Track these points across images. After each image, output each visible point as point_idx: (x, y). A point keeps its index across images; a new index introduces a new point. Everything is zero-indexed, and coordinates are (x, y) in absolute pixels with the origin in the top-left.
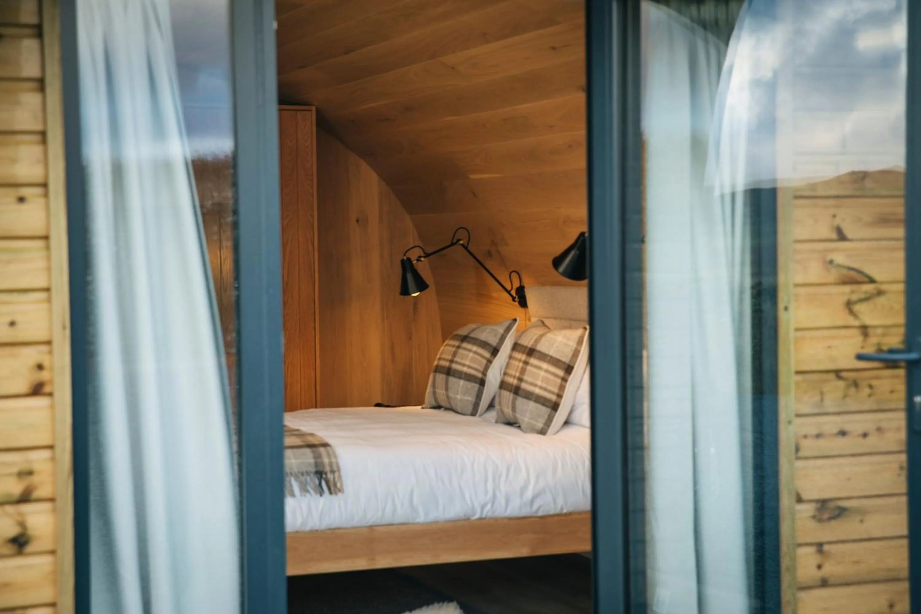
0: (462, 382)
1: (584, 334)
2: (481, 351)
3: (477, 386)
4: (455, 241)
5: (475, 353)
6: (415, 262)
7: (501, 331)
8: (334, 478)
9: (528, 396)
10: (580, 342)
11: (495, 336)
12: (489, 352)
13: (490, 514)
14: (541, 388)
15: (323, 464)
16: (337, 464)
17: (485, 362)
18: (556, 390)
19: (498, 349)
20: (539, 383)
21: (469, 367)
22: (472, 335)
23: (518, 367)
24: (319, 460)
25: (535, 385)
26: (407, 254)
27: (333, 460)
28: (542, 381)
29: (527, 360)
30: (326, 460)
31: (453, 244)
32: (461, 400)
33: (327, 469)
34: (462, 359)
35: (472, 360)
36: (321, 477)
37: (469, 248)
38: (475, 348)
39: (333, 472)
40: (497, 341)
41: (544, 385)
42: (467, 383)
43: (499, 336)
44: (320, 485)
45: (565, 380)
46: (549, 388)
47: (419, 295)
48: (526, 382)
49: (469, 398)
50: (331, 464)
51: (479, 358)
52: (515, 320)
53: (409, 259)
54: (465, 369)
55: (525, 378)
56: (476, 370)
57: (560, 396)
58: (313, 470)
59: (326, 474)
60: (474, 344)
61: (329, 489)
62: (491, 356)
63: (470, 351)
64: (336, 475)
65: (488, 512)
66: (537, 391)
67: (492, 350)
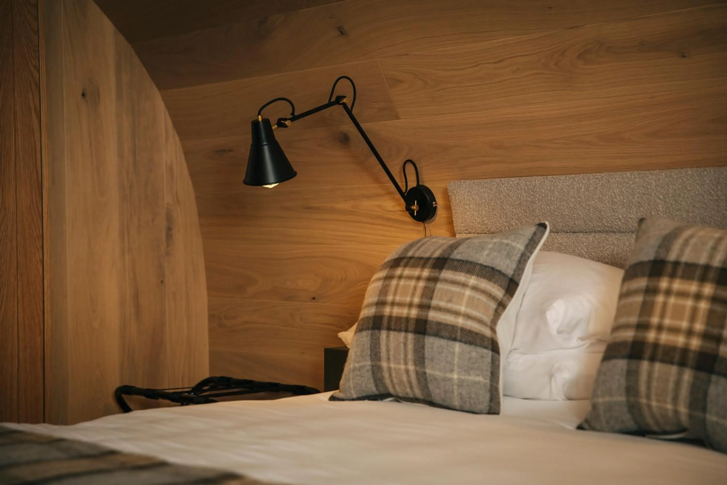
0: (457, 347)
2: (484, 284)
3: (488, 353)
4: (333, 99)
5: (475, 288)
6: (274, 127)
7: (520, 246)
11: (509, 255)
12: (501, 286)
17: (493, 305)
19: (518, 281)
21: (468, 317)
22: (457, 255)
26: (262, 113)
31: (330, 104)
32: (461, 383)
34: (450, 301)
35: (471, 302)
37: (354, 112)
38: (473, 280)
40: (514, 266)
42: (467, 348)
43: (516, 258)
47: (278, 185)
49: (480, 379)
51: (483, 298)
52: (544, 226)
53: (266, 122)
54: (460, 321)
56: (480, 321)
60: (470, 272)
62: (505, 295)
63: (464, 285)
67: (505, 283)
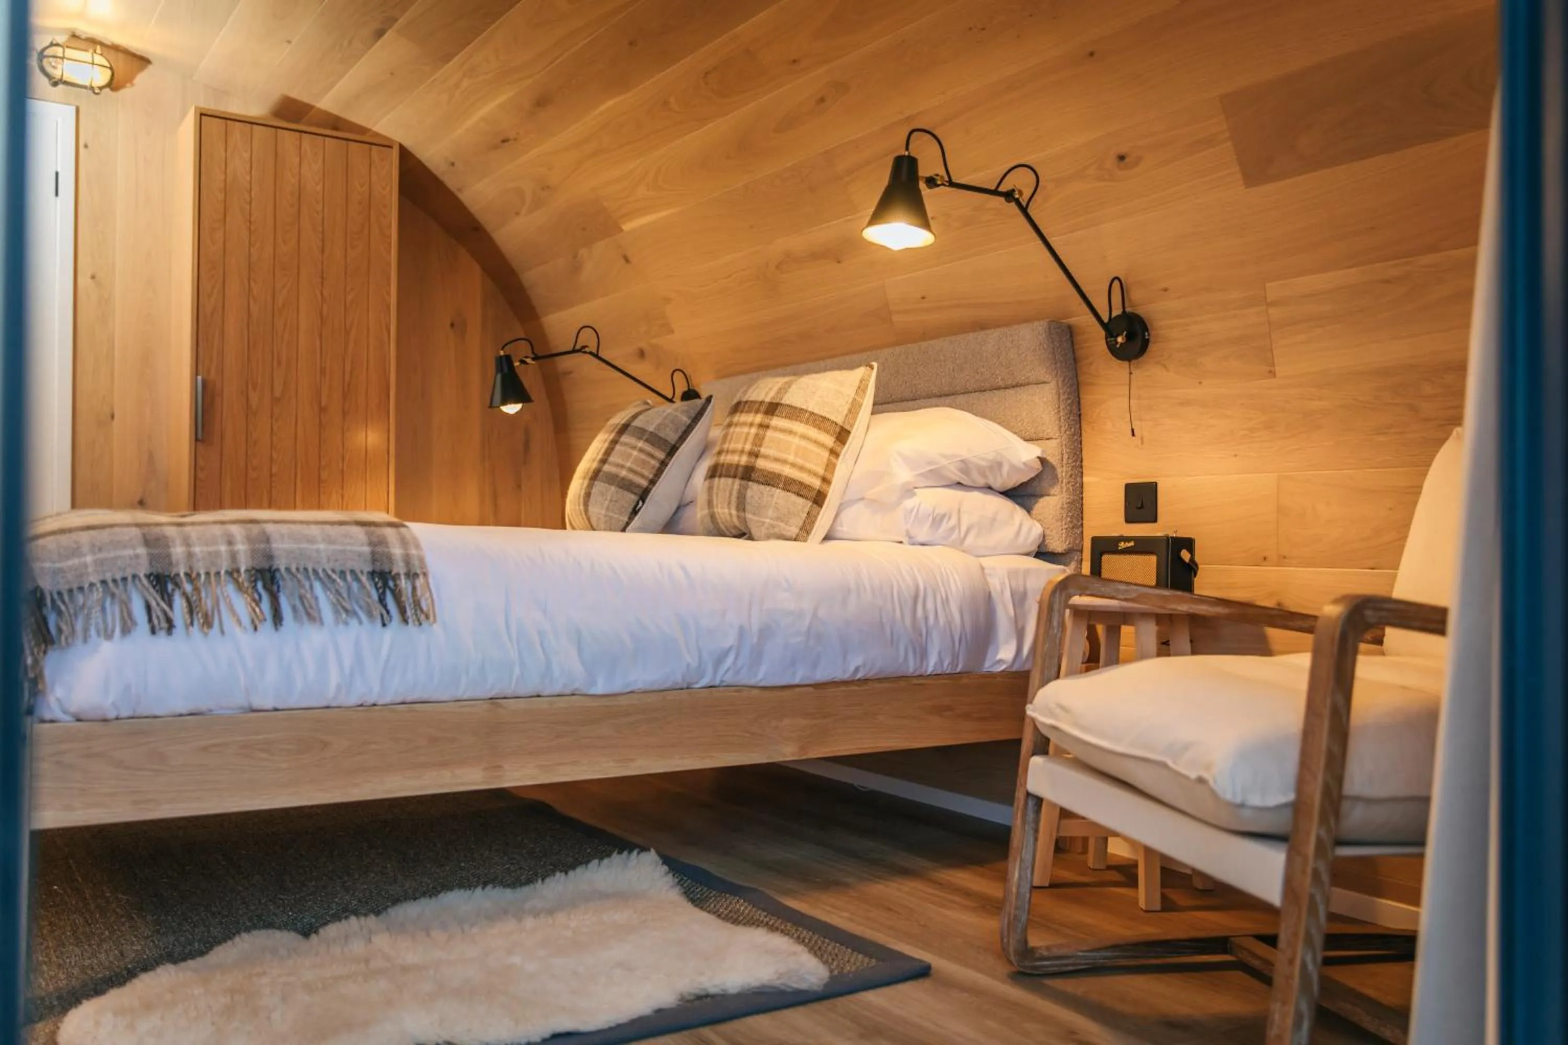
1: (869, 376)
8: (414, 589)
9: (771, 480)
10: (861, 389)
13: (729, 679)
14: (793, 465)
15: (390, 558)
16: (422, 560)
18: (821, 471)
20: (791, 458)
23: (748, 434)
24: (379, 549)
25: (784, 462)
27: (413, 552)
28: (796, 455)
29: (766, 421)
30: (397, 551)
33: (399, 568)
36: (385, 585)
39: (412, 576)
41: (800, 461)
44: (382, 600)
45: (834, 453)
46: (809, 465)
48: (766, 457)
50: (407, 560)
55: (763, 450)
57: (826, 481)
58: (368, 568)
59: (396, 578)
61: (402, 611)
64: (420, 582)
65: (726, 674)
66: (787, 471)
